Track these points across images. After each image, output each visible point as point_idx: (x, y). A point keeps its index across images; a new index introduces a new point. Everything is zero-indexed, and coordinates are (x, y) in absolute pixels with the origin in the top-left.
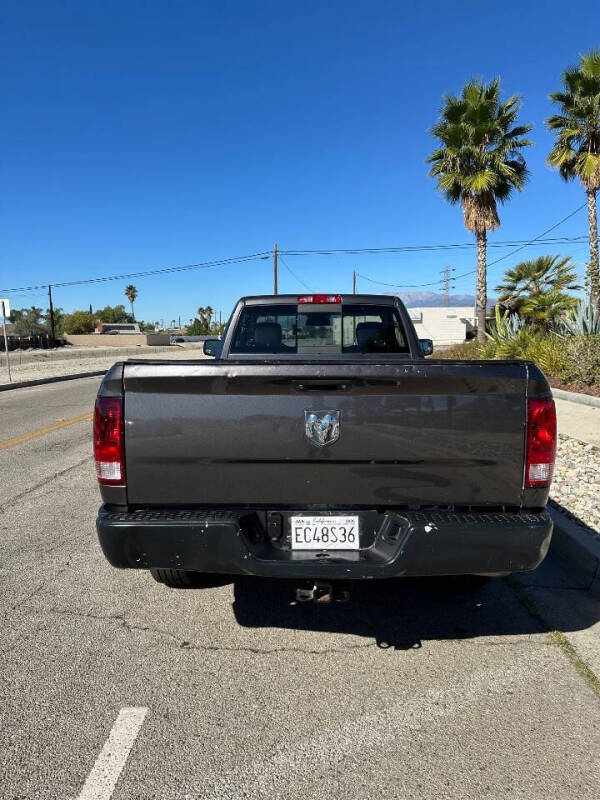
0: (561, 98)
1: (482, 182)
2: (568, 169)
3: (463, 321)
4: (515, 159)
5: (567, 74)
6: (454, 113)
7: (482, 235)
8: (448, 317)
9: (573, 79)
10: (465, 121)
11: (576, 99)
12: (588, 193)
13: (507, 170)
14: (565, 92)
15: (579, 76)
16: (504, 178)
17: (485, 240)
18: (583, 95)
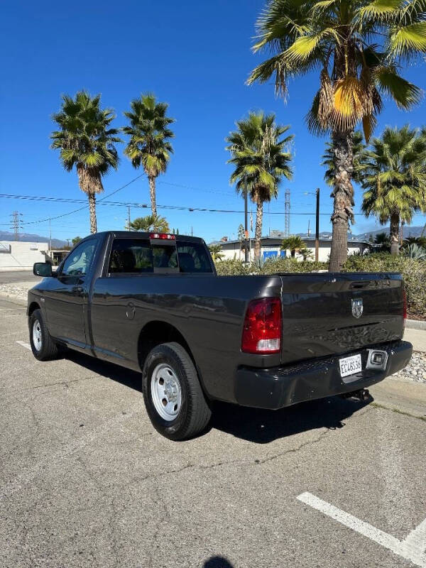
0: (132, 117)
1: (93, 160)
2: (137, 162)
3: (43, 252)
4: (111, 149)
5: (135, 103)
6: (72, 109)
7: (91, 196)
8: (31, 249)
9: (138, 107)
10: (80, 116)
11: (141, 119)
12: (149, 177)
13: (110, 156)
14: (134, 114)
15: (142, 106)
16: (106, 160)
17: (94, 199)
18: (144, 118)
